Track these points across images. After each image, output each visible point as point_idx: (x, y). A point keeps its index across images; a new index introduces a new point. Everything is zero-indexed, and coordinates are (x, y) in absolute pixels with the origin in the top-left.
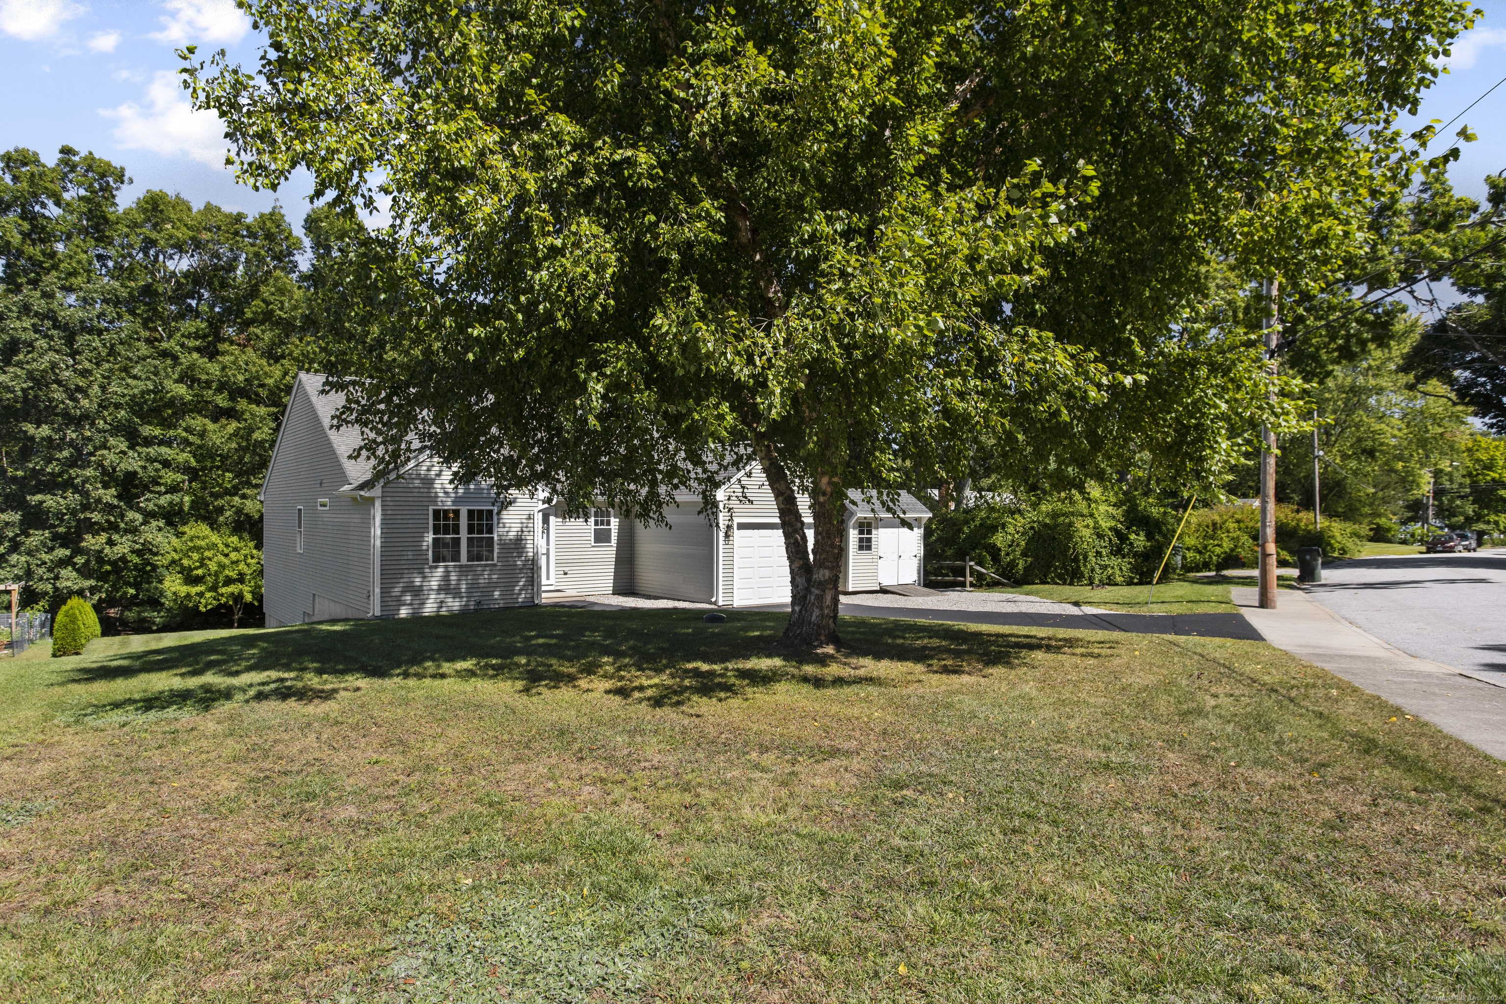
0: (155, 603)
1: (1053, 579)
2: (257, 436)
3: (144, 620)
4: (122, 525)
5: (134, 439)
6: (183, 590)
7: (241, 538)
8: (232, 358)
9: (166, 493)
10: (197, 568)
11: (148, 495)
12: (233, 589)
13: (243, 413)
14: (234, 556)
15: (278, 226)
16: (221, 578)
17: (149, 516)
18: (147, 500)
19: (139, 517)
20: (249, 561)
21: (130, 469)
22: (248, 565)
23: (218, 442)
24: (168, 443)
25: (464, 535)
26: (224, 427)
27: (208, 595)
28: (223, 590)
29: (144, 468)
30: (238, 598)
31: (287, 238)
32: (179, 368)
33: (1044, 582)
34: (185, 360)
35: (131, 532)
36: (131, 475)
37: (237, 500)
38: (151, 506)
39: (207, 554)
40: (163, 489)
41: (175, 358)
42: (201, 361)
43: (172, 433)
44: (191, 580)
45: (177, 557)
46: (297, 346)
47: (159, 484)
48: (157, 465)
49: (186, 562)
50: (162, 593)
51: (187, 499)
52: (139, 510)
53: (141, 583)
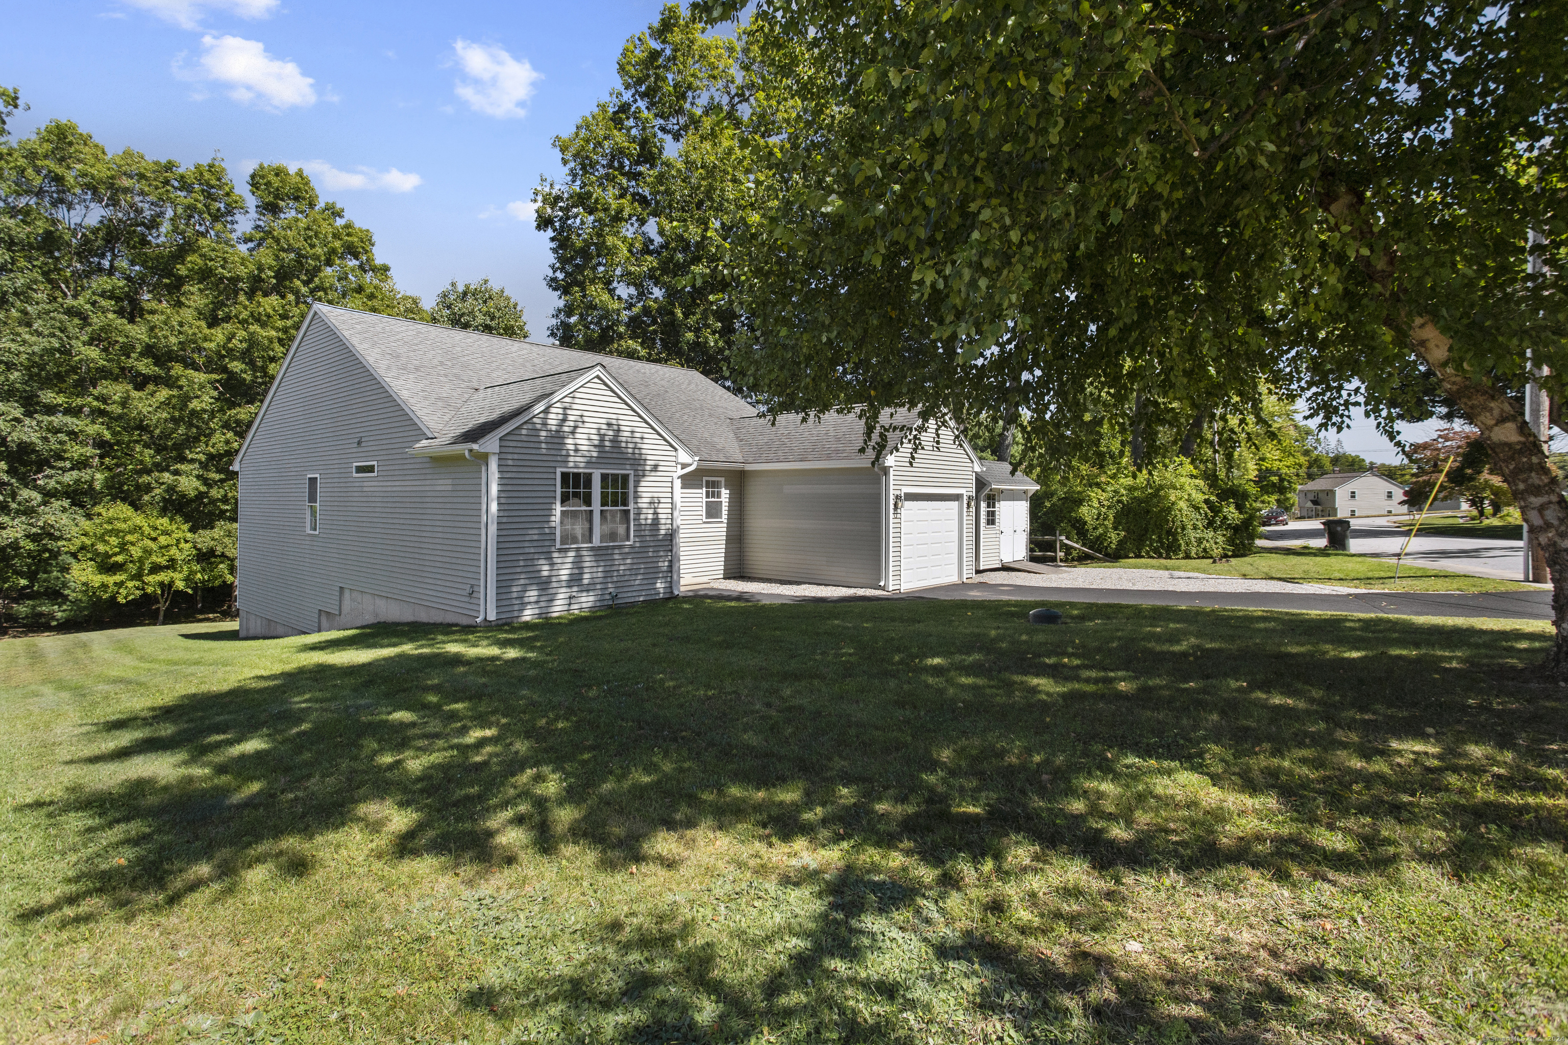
0: (55, 595)
1: (1148, 553)
2: (194, 404)
3: (41, 615)
4: (14, 506)
5: (30, 405)
6: (97, 579)
7: (172, 520)
8: (163, 317)
9: (72, 469)
10: (116, 554)
11: (48, 471)
12: (163, 577)
13: (178, 379)
14: (163, 540)
15: (219, 179)
16: (147, 566)
17: (48, 495)
18: (47, 477)
19: (37, 497)
20: (182, 545)
21: (25, 438)
22: (180, 550)
23: (145, 411)
24: (75, 412)
25: (596, 506)
26: (152, 394)
27: (130, 584)
28: (150, 579)
29: (46, 439)
30: (167, 587)
31: (228, 194)
32: (89, 329)
33: (1138, 556)
34: (97, 321)
35: (25, 513)
36: (25, 448)
37: (167, 477)
38: (52, 483)
39: (129, 538)
40: (68, 464)
41: (85, 319)
42: (119, 321)
43: (79, 401)
44: (107, 566)
45: (88, 542)
46: (245, 308)
47: (64, 459)
48: (62, 437)
49: (101, 548)
50: (65, 585)
51: (98, 476)
52: (36, 488)
53: (36, 573)
